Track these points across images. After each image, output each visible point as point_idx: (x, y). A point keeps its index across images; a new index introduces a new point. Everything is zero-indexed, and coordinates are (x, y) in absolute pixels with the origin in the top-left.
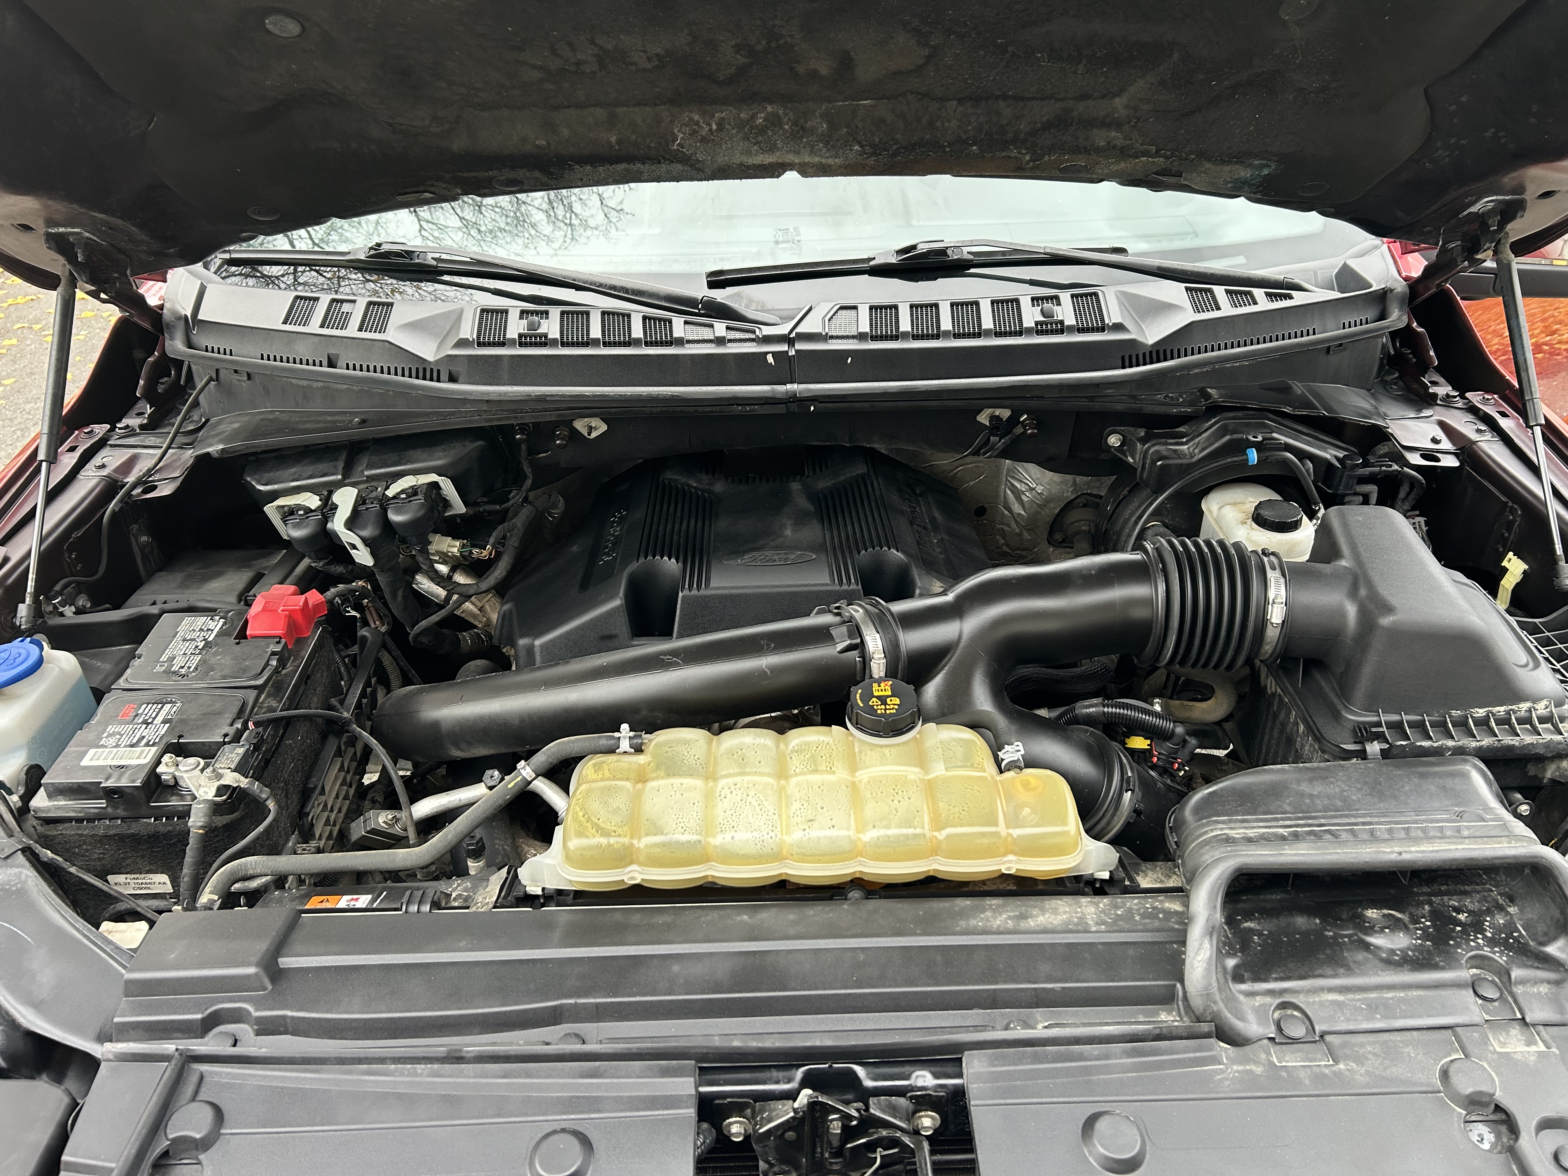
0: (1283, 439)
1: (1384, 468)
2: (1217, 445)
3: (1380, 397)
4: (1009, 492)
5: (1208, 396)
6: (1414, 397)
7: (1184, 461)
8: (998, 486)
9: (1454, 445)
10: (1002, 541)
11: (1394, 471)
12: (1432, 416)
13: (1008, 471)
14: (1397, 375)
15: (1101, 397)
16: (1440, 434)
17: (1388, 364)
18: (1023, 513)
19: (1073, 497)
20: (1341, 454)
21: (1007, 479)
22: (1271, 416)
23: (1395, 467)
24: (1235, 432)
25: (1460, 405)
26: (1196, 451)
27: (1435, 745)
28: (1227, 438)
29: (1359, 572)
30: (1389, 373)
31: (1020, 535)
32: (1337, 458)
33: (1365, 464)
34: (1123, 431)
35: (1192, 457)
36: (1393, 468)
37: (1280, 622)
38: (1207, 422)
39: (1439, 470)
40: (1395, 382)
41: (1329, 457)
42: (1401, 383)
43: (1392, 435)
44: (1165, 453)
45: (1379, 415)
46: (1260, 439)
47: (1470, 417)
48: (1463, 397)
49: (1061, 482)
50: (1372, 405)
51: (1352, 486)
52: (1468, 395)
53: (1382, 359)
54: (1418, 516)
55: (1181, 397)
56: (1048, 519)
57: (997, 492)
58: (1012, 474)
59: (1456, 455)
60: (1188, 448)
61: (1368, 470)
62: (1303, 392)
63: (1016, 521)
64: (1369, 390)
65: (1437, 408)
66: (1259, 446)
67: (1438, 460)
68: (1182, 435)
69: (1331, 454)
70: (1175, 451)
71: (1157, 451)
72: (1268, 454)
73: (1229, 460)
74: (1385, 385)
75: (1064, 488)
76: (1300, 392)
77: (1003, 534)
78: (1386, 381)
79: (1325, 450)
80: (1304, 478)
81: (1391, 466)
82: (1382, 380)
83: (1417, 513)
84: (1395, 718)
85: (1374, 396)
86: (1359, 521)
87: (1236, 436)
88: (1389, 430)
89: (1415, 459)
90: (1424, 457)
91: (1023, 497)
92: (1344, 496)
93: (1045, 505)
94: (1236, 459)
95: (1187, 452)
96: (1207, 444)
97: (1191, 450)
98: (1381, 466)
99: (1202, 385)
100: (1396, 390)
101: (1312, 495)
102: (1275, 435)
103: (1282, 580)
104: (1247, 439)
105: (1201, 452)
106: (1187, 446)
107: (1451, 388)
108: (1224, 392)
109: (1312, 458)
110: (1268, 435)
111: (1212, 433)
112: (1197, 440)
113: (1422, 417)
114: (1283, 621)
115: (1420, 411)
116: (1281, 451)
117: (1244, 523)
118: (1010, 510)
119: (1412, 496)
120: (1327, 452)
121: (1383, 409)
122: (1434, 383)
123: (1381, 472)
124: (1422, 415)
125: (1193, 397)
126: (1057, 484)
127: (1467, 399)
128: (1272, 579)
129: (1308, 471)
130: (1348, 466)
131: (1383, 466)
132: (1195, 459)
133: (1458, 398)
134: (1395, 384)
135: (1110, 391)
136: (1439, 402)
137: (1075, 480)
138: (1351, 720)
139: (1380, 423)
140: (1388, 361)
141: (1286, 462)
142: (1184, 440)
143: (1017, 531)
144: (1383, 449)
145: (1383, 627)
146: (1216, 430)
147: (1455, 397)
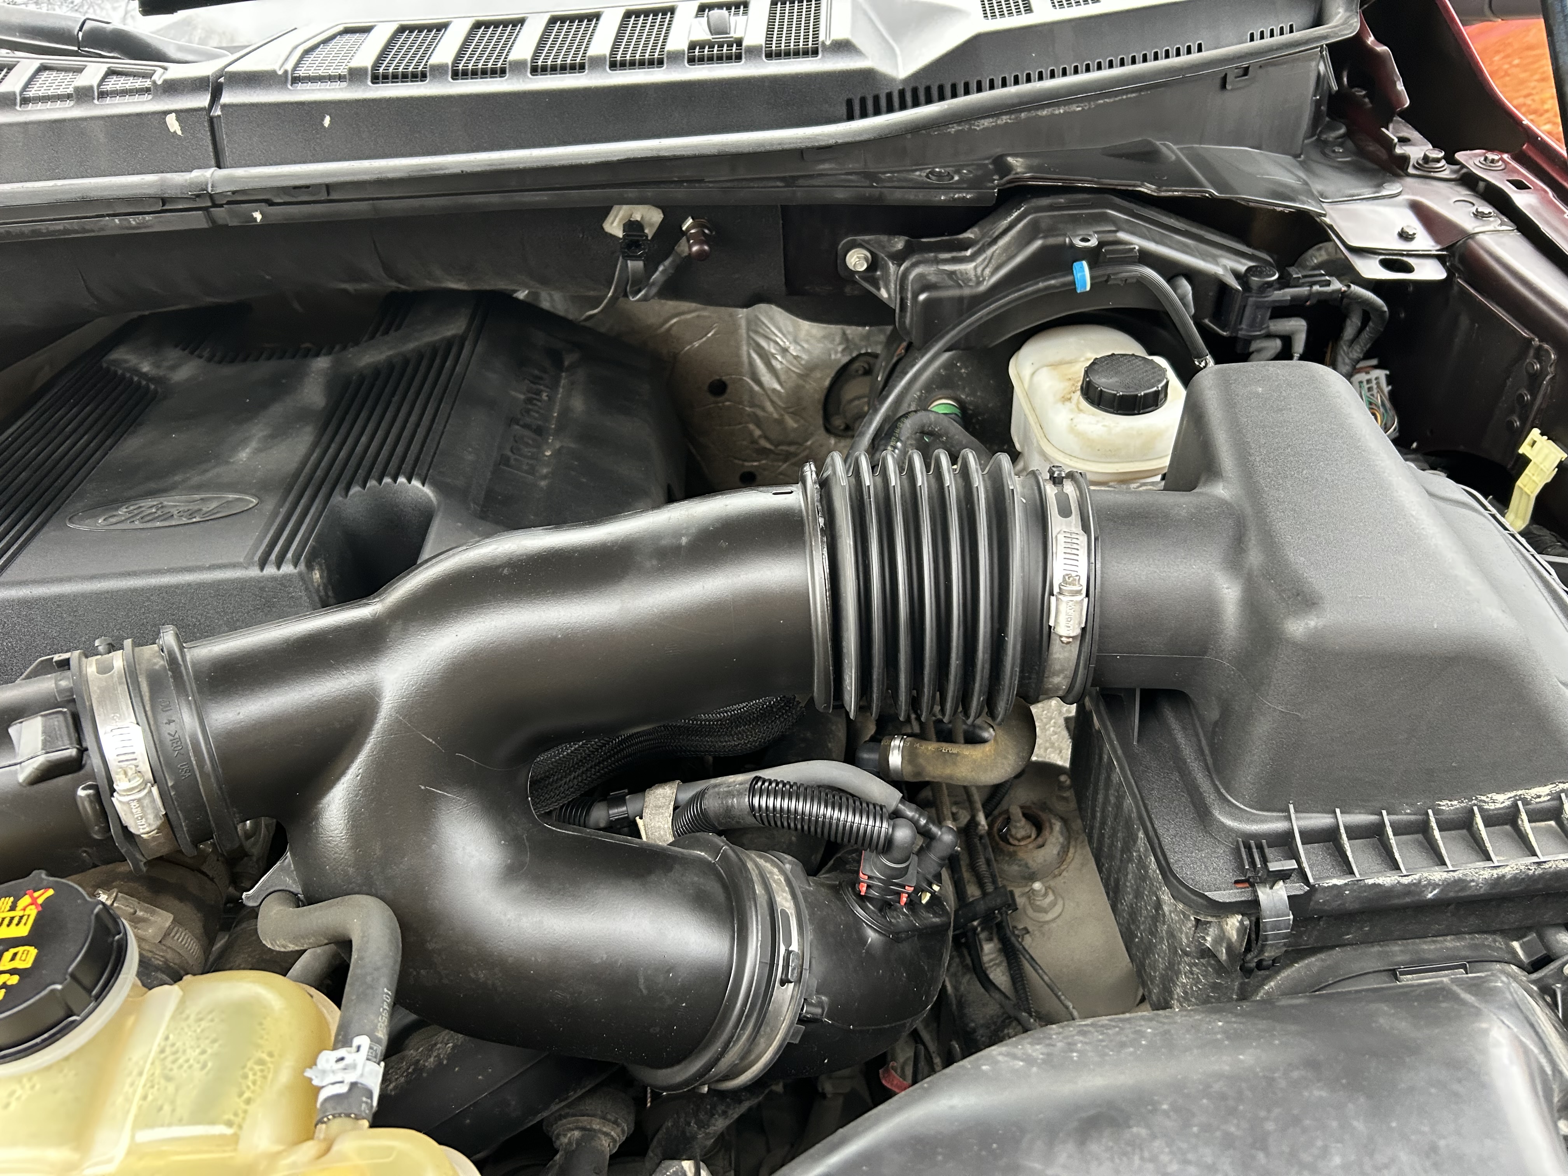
0: (1138, 242)
1: (1316, 288)
2: (1019, 259)
3: (1316, 167)
4: (755, 356)
5: (1008, 169)
6: (1369, 165)
7: (967, 292)
8: (738, 347)
9: (1437, 241)
10: (757, 433)
11: (1334, 292)
12: (1399, 194)
13: (749, 322)
14: (1343, 131)
15: (811, 177)
16: (1414, 225)
17: (1328, 115)
18: (777, 387)
19: (845, 359)
20: (1242, 266)
21: (749, 337)
22: (1118, 200)
23: (1337, 285)
24: (1051, 231)
25: (1446, 174)
26: (987, 272)
27: (1405, 881)
28: (1038, 243)
29: (1249, 511)
30: (1331, 128)
31: (780, 422)
32: (1237, 275)
33: (1285, 282)
34: (868, 242)
35: (979, 283)
36: (1332, 288)
37: (1077, 631)
38: (1005, 219)
39: (1411, 289)
40: (1341, 141)
41: (1219, 271)
42: (1350, 144)
43: (1331, 227)
44: (933, 279)
45: (1310, 194)
46: (1093, 242)
47: (1464, 193)
48: (1450, 160)
49: (824, 337)
50: (1299, 178)
51: (1262, 323)
52: (1460, 156)
53: (1318, 104)
54: (1376, 367)
55: (958, 172)
56: (817, 396)
57: (738, 356)
58: (754, 325)
59: (1440, 258)
60: (975, 268)
61: (1288, 293)
62: (1178, 159)
63: (772, 402)
64: (1296, 156)
65: (1409, 181)
66: (1094, 257)
67: (1409, 269)
68: (965, 245)
69: (1225, 267)
70: (953, 273)
71: (921, 276)
72: (1110, 270)
73: (1041, 285)
74: (1322, 146)
75: (830, 346)
76: (1174, 158)
77: (758, 423)
78: (1326, 142)
79: (1214, 259)
80: (1177, 311)
81: (1328, 283)
82: (1319, 139)
83: (1374, 362)
84: (1320, 821)
85: (1305, 166)
86: (1258, 395)
87: (1052, 241)
88: (1327, 220)
89: (1371, 269)
90: (1388, 264)
91: (774, 362)
92: (1248, 341)
93: (807, 375)
94: (1053, 282)
95: (972, 274)
96: (1004, 258)
97: (979, 270)
98: (1311, 284)
99: (999, 151)
100: (1340, 154)
101: (1193, 342)
102: (1122, 235)
103: (1083, 538)
104: (1072, 245)
105: (993, 273)
106: (973, 265)
107: (1430, 147)
108: (1035, 162)
109: (1191, 274)
110: (1110, 237)
111: (1013, 238)
112: (989, 252)
113: (1384, 197)
114: (1084, 630)
115: (1380, 186)
116: (1133, 263)
117: (1067, 399)
118: (759, 383)
119: (1365, 335)
120: (1217, 264)
121: (1317, 186)
122: (1404, 141)
123: (1311, 295)
124: (1384, 193)
125: (980, 173)
126: (819, 341)
127: (1456, 162)
128: (1061, 537)
129: (1182, 299)
130: (1254, 287)
131: (1315, 283)
132: (983, 288)
133: (1443, 162)
134: (1341, 145)
135: (826, 166)
136: (1411, 170)
137: (844, 334)
138: (1231, 830)
139: (1311, 207)
140: (1329, 108)
141: (1142, 284)
142: (968, 253)
143: (776, 416)
144: (1318, 256)
145: (1295, 644)
146: (1019, 232)
147: (1438, 160)
